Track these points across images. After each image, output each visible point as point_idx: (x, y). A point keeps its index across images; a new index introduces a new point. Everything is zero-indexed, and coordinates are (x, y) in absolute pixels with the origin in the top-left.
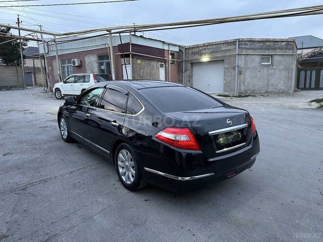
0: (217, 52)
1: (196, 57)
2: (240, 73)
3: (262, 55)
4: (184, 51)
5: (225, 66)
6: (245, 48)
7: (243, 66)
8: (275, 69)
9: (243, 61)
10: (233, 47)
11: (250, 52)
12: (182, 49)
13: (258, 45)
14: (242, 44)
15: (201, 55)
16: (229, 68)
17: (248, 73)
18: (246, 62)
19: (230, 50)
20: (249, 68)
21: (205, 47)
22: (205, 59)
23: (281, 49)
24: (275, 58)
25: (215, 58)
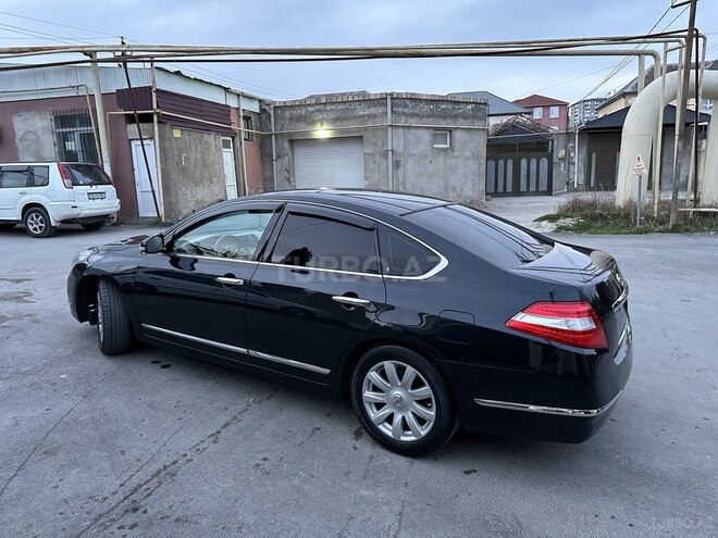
0: (346, 119)
1: (301, 127)
2: (397, 165)
3: (435, 129)
4: (272, 112)
5: (367, 150)
6: (404, 114)
7: (400, 150)
8: (457, 157)
9: (402, 140)
10: (380, 110)
11: (413, 122)
12: (267, 107)
13: (426, 108)
14: (398, 106)
15: (313, 123)
16: (373, 154)
17: (411, 165)
18: (406, 141)
19: (374, 116)
20: (411, 155)
21: (321, 107)
22: (323, 132)
23: (466, 118)
24: (458, 135)
25: (342, 131)
